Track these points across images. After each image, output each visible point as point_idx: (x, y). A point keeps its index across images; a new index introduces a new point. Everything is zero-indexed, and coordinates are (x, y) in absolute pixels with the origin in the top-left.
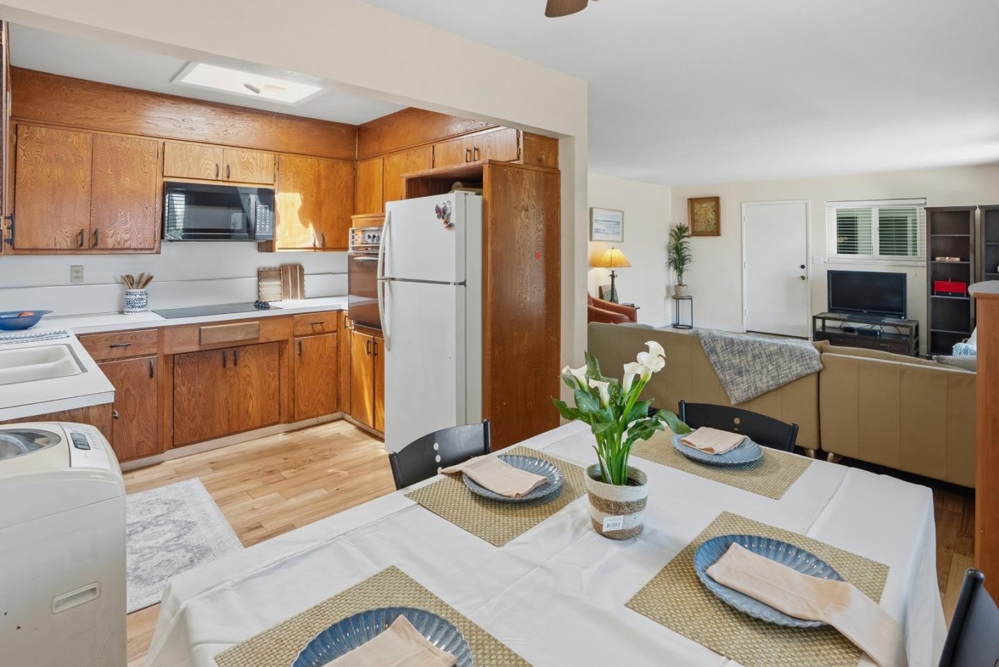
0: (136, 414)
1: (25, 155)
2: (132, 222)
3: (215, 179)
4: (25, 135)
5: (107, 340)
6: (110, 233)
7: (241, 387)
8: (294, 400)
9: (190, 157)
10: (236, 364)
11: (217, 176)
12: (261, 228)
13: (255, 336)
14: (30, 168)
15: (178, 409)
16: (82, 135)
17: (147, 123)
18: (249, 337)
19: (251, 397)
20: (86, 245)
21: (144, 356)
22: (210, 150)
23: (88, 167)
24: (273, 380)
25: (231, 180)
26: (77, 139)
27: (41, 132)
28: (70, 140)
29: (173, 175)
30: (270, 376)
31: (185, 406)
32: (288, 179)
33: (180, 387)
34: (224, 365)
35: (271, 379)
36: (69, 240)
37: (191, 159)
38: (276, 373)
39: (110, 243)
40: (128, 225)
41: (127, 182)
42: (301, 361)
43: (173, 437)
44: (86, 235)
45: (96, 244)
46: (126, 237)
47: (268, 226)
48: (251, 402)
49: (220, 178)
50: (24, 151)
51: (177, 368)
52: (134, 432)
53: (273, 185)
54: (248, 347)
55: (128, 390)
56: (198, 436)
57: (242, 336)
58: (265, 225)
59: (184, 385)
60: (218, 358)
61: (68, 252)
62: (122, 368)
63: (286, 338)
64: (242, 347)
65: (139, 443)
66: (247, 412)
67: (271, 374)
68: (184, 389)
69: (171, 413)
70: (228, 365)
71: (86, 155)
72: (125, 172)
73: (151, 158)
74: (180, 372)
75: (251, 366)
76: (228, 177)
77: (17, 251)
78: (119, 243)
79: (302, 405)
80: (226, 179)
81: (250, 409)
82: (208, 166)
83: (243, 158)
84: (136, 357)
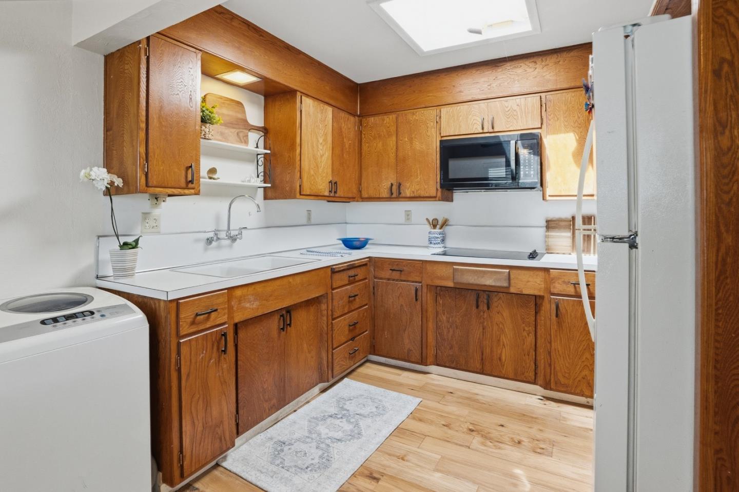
0: (407, 327)
1: (365, 137)
2: (421, 176)
3: (481, 131)
4: (365, 125)
5: (389, 264)
6: (408, 185)
7: (494, 332)
8: (550, 365)
9: (460, 116)
10: (488, 308)
11: (483, 129)
12: (525, 175)
13: (506, 284)
14: (367, 145)
15: (439, 334)
16: (391, 117)
17: (429, 96)
18: (498, 284)
19: (503, 345)
20: (394, 196)
21: (413, 282)
22: (476, 106)
23: (394, 138)
24: (528, 335)
25: (496, 130)
26: (389, 119)
27: (372, 119)
28: (385, 122)
29: (447, 135)
30: (524, 330)
31: (445, 334)
32: (558, 119)
33: (441, 315)
34: (477, 307)
35: (525, 334)
36: (386, 191)
37: (461, 118)
38: (532, 329)
39: (408, 193)
40: (419, 179)
41: (417, 145)
42: (559, 324)
43: (436, 355)
44: (394, 188)
45: (400, 193)
46: (417, 187)
47: (532, 172)
48: (504, 350)
49: (485, 130)
50: (364, 134)
51: (439, 298)
52: (406, 341)
53: (541, 128)
54: (501, 295)
55: (402, 306)
56: (455, 363)
57: (491, 281)
58: (529, 171)
59: (444, 314)
60: (472, 298)
61: (386, 200)
62: (398, 288)
63: (541, 294)
64: (496, 293)
65: (409, 350)
66: (500, 359)
67: (527, 329)
68: (445, 318)
69: (435, 334)
70: (481, 307)
71: (393, 129)
72: (415, 138)
73: (432, 124)
74: (441, 302)
75: (505, 314)
76: (493, 128)
77: (364, 199)
78: (413, 192)
79: (560, 375)
80: (491, 130)
81: (503, 358)
82: (475, 121)
83: (507, 107)
84: (408, 281)
